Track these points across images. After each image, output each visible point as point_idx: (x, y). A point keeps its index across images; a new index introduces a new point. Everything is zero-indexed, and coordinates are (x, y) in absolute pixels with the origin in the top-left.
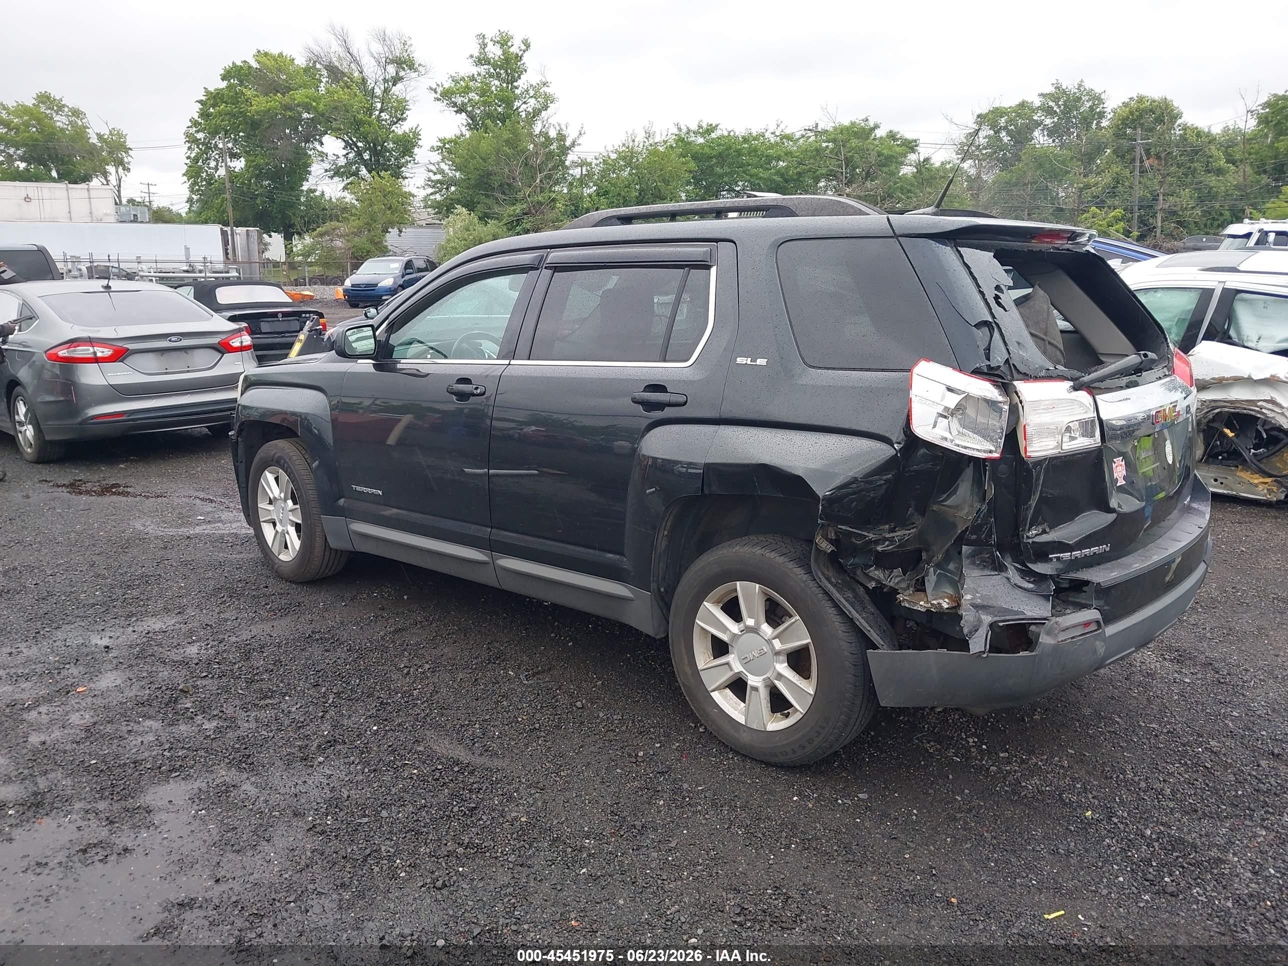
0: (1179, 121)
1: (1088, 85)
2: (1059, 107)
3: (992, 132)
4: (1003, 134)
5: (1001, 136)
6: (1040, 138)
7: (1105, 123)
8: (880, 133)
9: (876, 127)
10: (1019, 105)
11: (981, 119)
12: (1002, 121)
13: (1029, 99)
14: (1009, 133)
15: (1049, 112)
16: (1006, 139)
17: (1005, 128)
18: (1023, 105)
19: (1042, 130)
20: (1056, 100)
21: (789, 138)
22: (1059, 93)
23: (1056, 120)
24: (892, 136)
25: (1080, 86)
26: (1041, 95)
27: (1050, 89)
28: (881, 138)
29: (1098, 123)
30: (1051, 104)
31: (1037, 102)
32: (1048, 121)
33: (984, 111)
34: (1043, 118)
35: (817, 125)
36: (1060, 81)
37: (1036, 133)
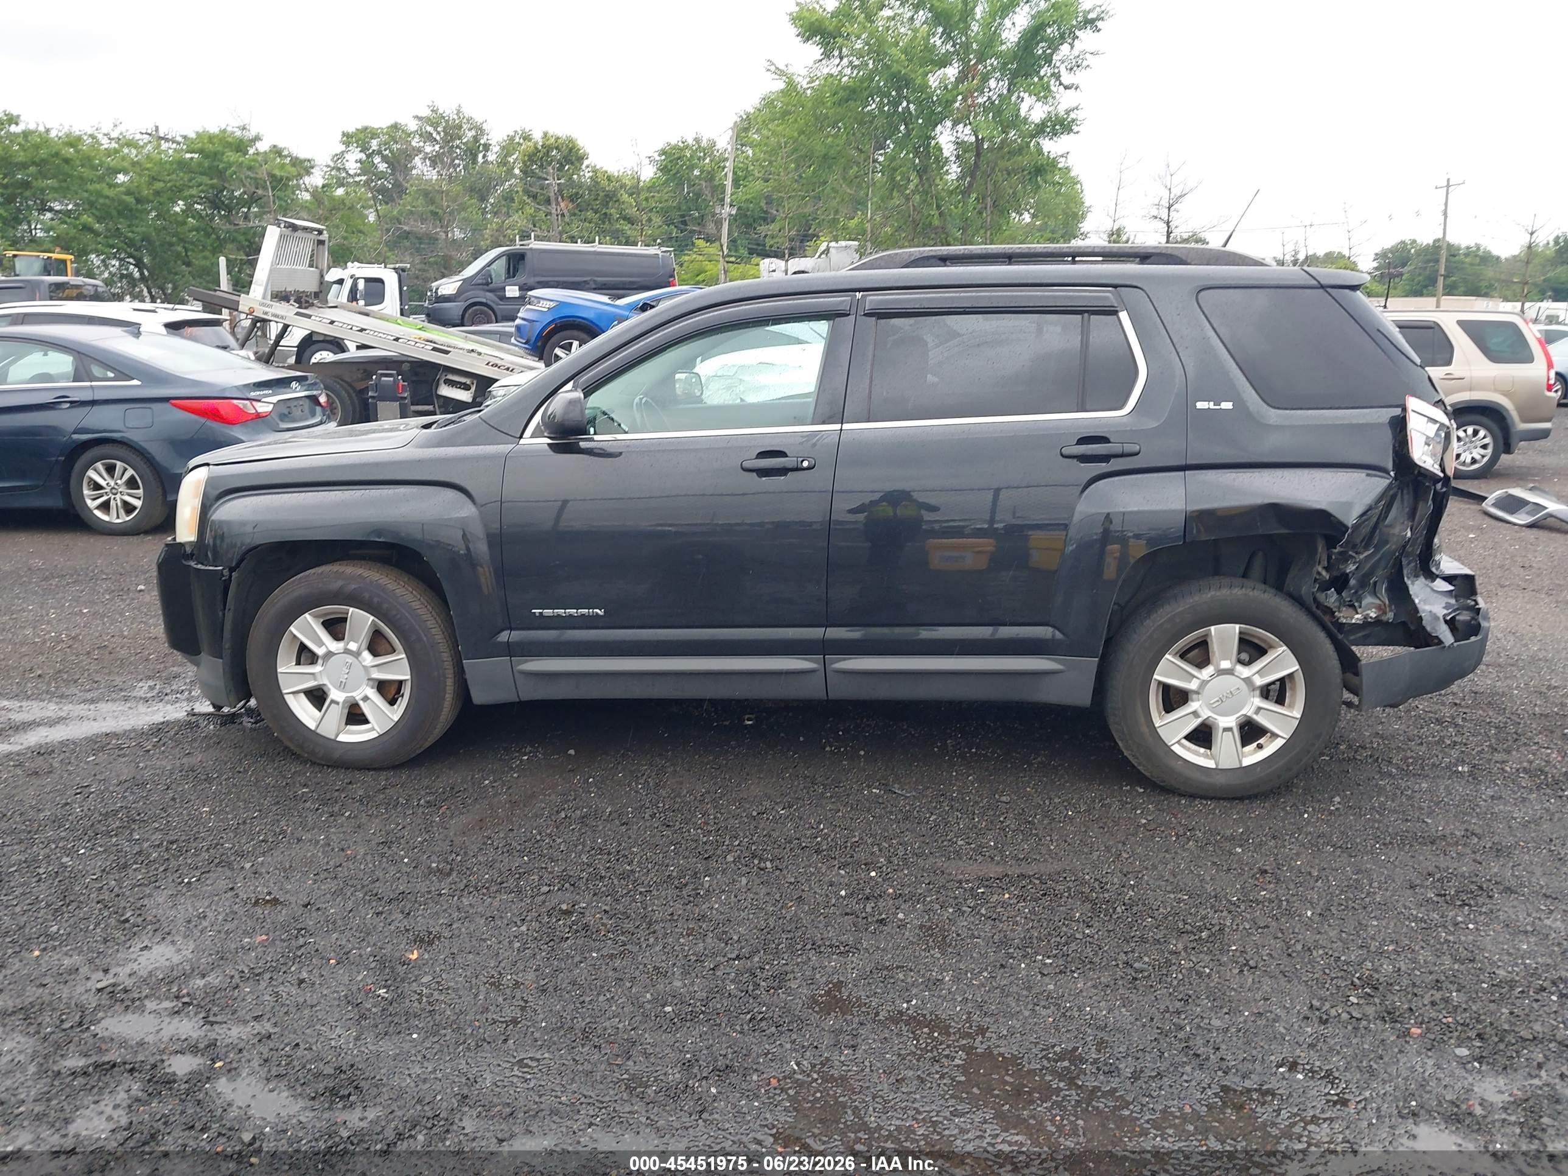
0: (586, 162)
1: (467, 112)
2: (439, 133)
3: (363, 156)
4: (377, 160)
5: (376, 162)
6: (421, 168)
7: (492, 157)
8: (263, 146)
9: (257, 138)
10: (392, 126)
11: (348, 139)
12: (374, 144)
13: (402, 121)
14: (385, 159)
15: (428, 138)
16: (383, 167)
17: (379, 152)
18: (395, 127)
19: (425, 159)
20: (435, 125)
21: (131, 144)
22: (435, 119)
23: (437, 148)
24: (277, 151)
25: (459, 112)
26: (417, 117)
27: (426, 112)
28: (265, 152)
29: (484, 156)
30: (429, 129)
31: (413, 126)
32: (428, 149)
33: (351, 129)
34: (422, 144)
35: (157, 128)
36: (436, 104)
37: (417, 161)
